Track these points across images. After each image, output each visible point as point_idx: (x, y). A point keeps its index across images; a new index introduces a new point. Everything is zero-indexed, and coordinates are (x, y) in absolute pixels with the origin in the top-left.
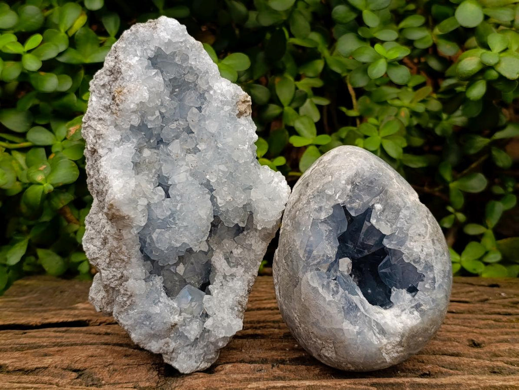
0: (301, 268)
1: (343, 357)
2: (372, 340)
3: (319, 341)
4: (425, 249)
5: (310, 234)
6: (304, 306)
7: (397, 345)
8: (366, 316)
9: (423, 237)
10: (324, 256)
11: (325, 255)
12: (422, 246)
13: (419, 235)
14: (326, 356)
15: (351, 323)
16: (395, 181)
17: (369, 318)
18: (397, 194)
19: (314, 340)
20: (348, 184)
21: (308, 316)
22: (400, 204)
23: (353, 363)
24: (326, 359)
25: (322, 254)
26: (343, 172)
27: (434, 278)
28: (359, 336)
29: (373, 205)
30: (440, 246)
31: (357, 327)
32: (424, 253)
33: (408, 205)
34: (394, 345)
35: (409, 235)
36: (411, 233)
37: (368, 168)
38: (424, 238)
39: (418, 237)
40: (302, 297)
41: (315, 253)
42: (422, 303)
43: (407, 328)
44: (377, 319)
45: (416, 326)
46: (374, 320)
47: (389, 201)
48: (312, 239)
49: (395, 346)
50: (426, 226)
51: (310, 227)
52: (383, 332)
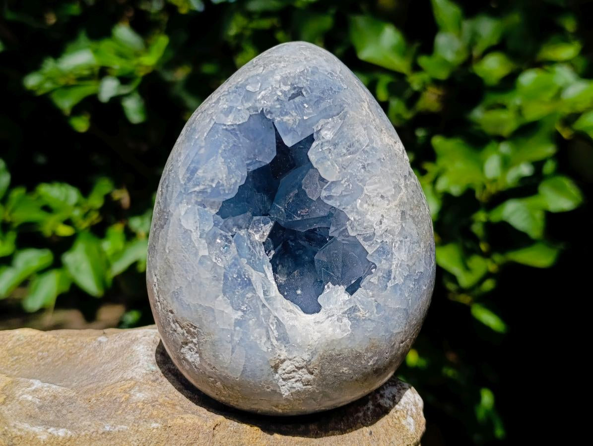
0: (175, 195)
1: (209, 365)
2: (258, 342)
3: (179, 329)
4: (385, 221)
5: (203, 144)
6: (167, 261)
7: (302, 368)
8: (264, 306)
9: (387, 202)
10: (212, 180)
11: (216, 182)
12: (382, 216)
13: (382, 197)
14: (186, 360)
15: (232, 303)
16: (366, 105)
17: (269, 310)
18: (362, 124)
19: (173, 326)
20: (285, 84)
21: (170, 280)
22: (361, 139)
23: (225, 380)
24: (187, 367)
25: (209, 176)
26: (282, 65)
27: (390, 272)
28: (238, 328)
29: (318, 132)
30: (413, 226)
31: (240, 313)
32: (383, 226)
33: (374, 145)
34: (297, 365)
35: (365, 192)
36: (368, 189)
37: (327, 71)
38: (388, 205)
39: (379, 199)
40: (168, 245)
41: (200, 173)
42: (360, 307)
43: (324, 341)
44: (283, 318)
45: (339, 341)
46: (275, 317)
47: (345, 129)
48: (202, 151)
49: (299, 368)
50: (397, 187)
51: (205, 134)
52: (284, 339)
